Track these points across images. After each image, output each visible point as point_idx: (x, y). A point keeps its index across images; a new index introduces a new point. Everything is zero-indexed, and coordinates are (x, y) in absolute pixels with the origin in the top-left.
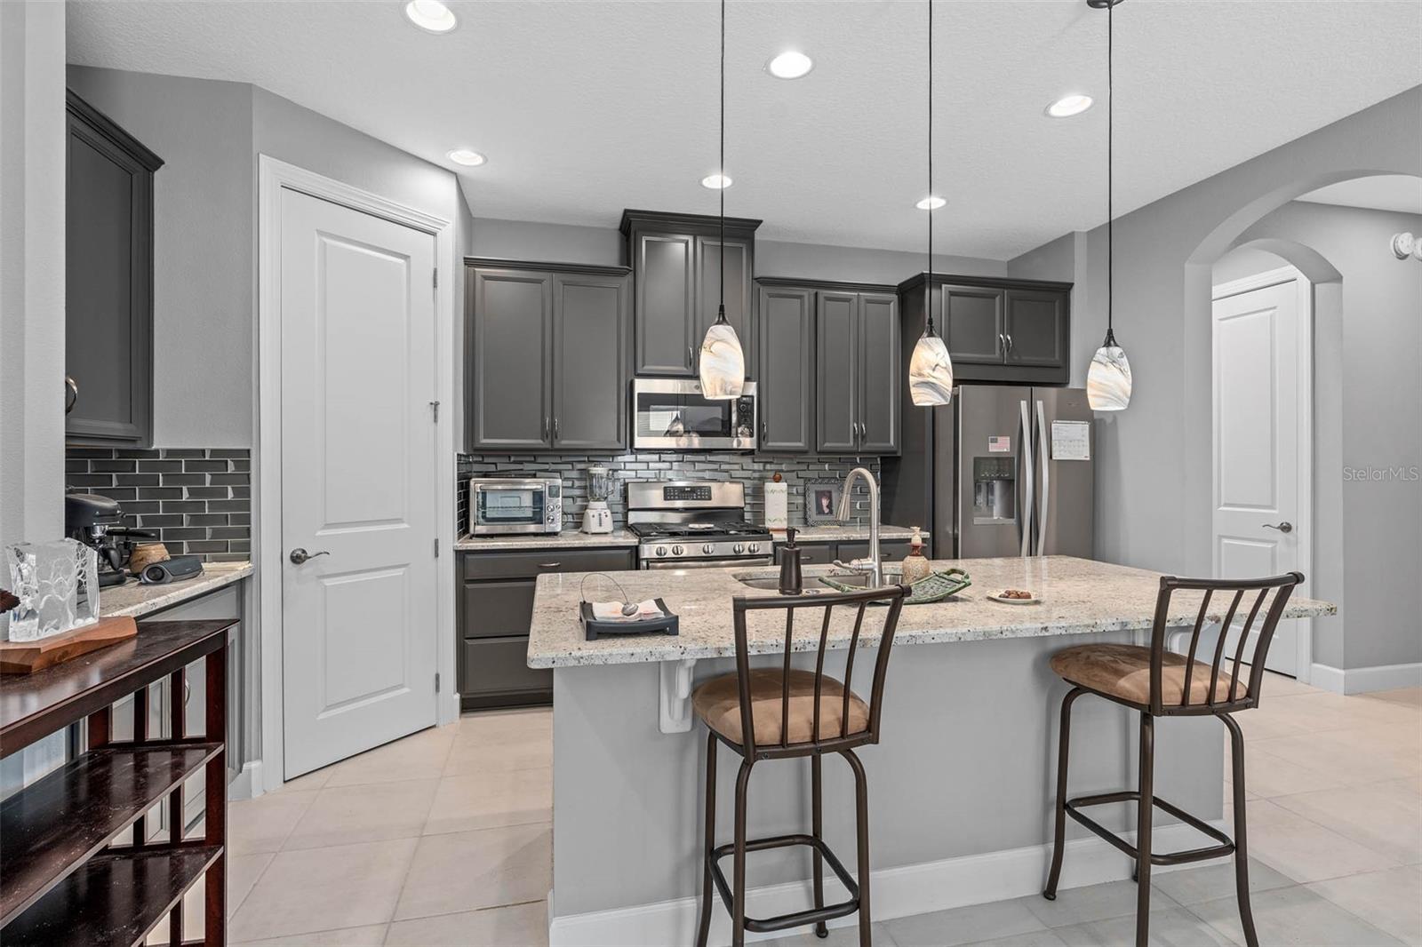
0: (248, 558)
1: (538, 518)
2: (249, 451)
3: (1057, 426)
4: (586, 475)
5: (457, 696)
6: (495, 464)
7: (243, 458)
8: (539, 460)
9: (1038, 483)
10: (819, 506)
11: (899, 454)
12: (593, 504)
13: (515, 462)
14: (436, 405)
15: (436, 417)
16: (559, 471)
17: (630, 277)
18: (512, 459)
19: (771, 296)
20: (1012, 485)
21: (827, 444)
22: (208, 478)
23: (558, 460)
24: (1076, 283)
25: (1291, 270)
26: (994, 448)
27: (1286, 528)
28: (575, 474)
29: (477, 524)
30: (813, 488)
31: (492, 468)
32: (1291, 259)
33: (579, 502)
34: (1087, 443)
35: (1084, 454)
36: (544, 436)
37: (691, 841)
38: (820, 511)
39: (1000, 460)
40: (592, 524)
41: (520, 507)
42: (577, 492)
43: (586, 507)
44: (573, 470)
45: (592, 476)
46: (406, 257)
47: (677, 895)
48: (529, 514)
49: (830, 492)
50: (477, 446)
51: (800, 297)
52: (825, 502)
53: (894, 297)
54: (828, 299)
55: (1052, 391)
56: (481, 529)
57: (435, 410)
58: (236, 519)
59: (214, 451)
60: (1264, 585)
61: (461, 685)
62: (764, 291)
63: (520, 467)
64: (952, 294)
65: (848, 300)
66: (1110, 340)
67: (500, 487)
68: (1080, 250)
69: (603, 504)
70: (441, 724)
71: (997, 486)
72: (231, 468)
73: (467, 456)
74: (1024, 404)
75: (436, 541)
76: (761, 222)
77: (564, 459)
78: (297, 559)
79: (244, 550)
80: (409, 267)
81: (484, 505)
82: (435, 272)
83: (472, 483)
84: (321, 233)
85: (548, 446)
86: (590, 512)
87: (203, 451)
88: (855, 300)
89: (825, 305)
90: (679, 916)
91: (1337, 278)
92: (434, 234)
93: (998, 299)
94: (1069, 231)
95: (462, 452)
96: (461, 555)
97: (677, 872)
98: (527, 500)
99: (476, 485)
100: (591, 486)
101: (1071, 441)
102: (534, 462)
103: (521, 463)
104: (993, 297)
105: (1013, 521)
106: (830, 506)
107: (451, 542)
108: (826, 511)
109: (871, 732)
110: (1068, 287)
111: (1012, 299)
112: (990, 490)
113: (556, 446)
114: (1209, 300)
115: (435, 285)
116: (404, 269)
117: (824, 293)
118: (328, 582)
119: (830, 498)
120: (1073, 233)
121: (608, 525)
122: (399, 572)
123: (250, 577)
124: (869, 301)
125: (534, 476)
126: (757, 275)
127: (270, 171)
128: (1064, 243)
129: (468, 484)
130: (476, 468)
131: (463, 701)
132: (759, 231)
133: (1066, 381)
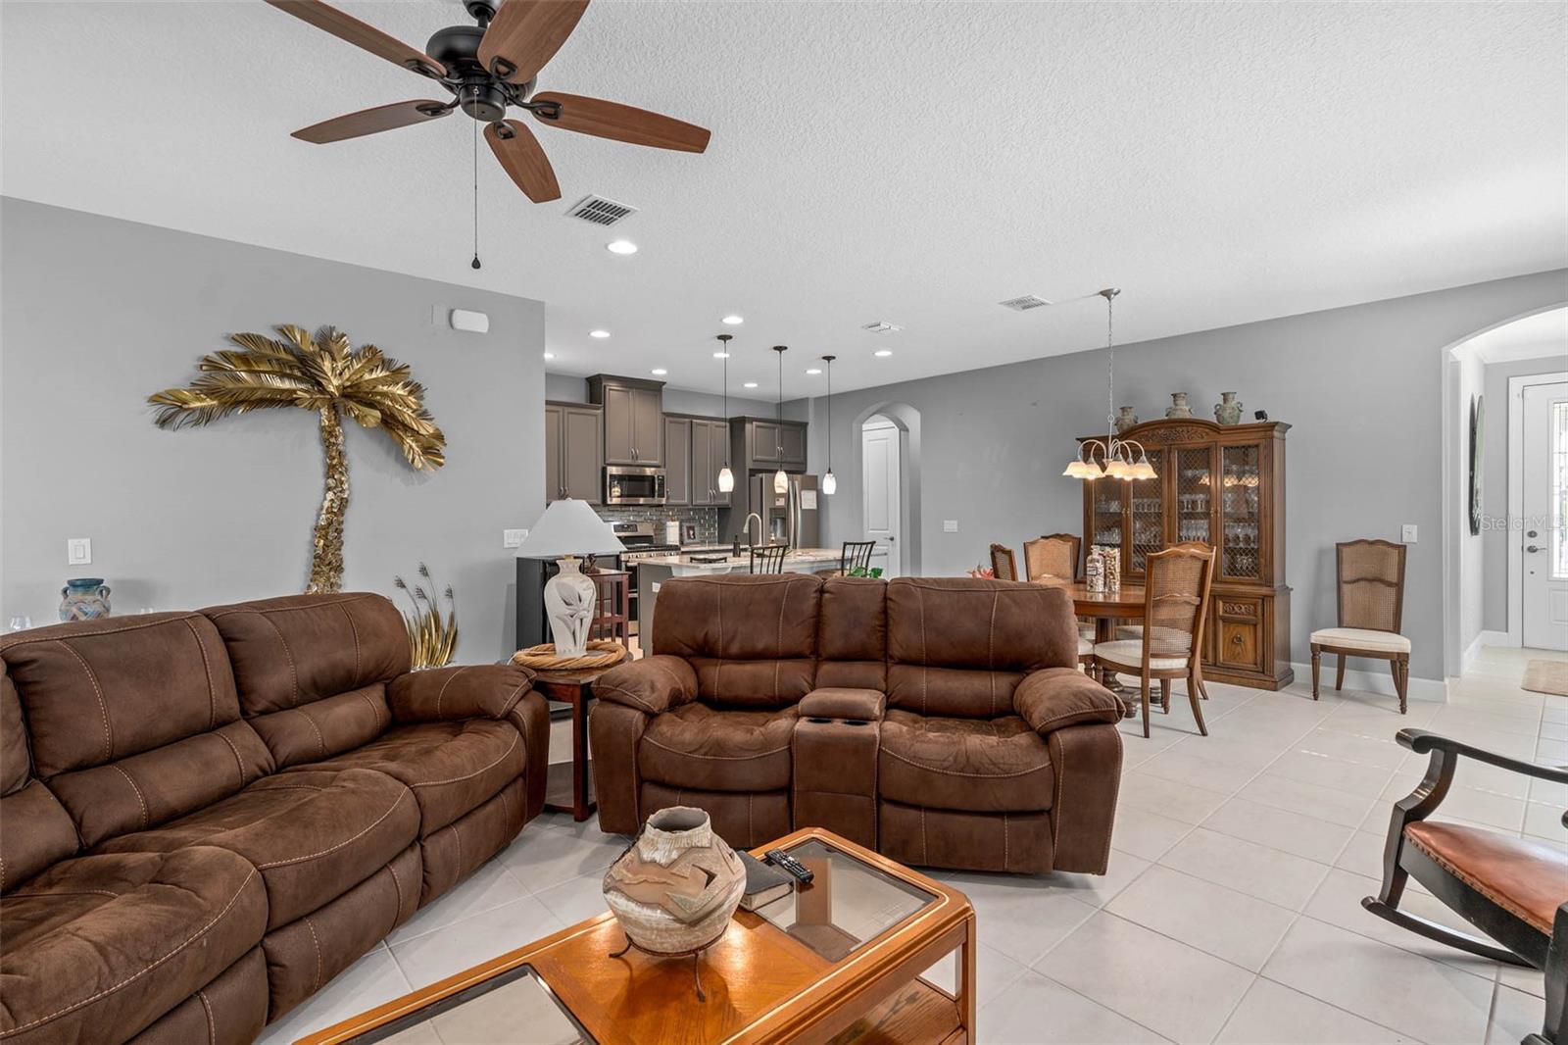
3: (803, 493)
9: (796, 519)
10: (689, 534)
11: (730, 507)
17: (601, 411)
19: (671, 422)
20: (785, 520)
21: (697, 501)
24: (810, 422)
25: (892, 424)
26: (778, 504)
27: (892, 539)
30: (685, 525)
32: (891, 420)
34: (816, 501)
35: (814, 506)
38: (689, 538)
39: (781, 509)
49: (694, 527)
51: (684, 423)
52: (691, 532)
53: (728, 424)
54: (697, 424)
55: (799, 476)
60: (867, 544)
62: (666, 419)
64: (757, 427)
65: (706, 425)
66: (829, 472)
68: (812, 407)
71: (779, 521)
74: (790, 482)
76: (664, 383)
88: (709, 427)
89: (695, 429)
91: (907, 430)
93: (776, 429)
94: (804, 397)
101: (809, 500)
104: (773, 428)
105: (786, 538)
106: (694, 534)
108: (692, 537)
110: (806, 424)
111: (783, 430)
112: (776, 523)
114: (861, 431)
117: (694, 421)
119: (693, 530)
120: (807, 398)
124: (717, 426)
126: (664, 411)
128: (802, 402)
132: (664, 387)
133: (805, 471)
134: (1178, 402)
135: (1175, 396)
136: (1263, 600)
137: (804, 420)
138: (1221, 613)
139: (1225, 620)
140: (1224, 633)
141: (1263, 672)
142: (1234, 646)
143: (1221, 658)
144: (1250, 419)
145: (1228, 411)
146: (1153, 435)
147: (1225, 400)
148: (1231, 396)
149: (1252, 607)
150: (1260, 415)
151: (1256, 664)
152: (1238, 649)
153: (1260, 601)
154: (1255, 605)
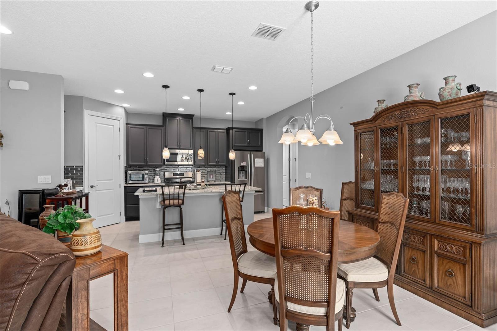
0: (83, 186)
1: (143, 180)
2: (82, 166)
3: (256, 160)
4: (155, 170)
5: (125, 217)
6: (134, 168)
7: (81, 167)
8: (144, 167)
9: (251, 172)
11: (227, 165)
12: (156, 177)
13: (138, 168)
14: (120, 156)
15: (120, 158)
16: (149, 170)
17: (164, 127)
18: (138, 167)
19: (197, 131)
20: (246, 172)
21: (210, 163)
22: (75, 171)
23: (148, 167)
24: (264, 129)
26: (242, 164)
28: (152, 170)
29: (129, 181)
30: (209, 173)
31: (133, 169)
33: (153, 177)
34: (263, 163)
35: (262, 165)
36: (144, 162)
37: (161, 225)
39: (244, 167)
40: (156, 181)
41: (139, 178)
42: (153, 174)
43: (155, 178)
44: (152, 169)
45: (156, 171)
46: (113, 126)
47: (159, 233)
48: (141, 179)
49: (213, 174)
50: (129, 164)
51: (204, 131)
52: (212, 176)
53: (225, 131)
54: (210, 132)
55: (254, 152)
56: (131, 182)
57: (120, 157)
58: (80, 179)
59: (75, 166)
61: (125, 215)
62: (195, 130)
63: (139, 169)
64: (235, 131)
65: (215, 132)
67: (135, 173)
68: (264, 122)
69: (159, 177)
70: (121, 223)
72: (79, 169)
73: (127, 166)
74: (249, 155)
75: (120, 184)
76: (194, 115)
77: (150, 167)
78: (92, 187)
79: (82, 185)
80: (114, 127)
81: (131, 177)
82: (119, 128)
83: (128, 172)
84: (96, 123)
85: (146, 164)
86: (155, 179)
87: (73, 166)
88: (216, 132)
89: (209, 134)
90: (159, 236)
92: (119, 120)
93: (246, 132)
94: (262, 118)
95: (126, 166)
96: (125, 187)
97: (159, 229)
98: (141, 176)
99: (129, 172)
100: (156, 173)
101: (259, 163)
102: (143, 168)
103: (140, 168)
104: (245, 132)
105: (247, 179)
107: (123, 185)
108: (212, 178)
109: (183, 204)
110: (262, 130)
111: (249, 132)
113: (147, 164)
115: (119, 131)
116: (113, 128)
117: (209, 130)
118: (98, 192)
120: (263, 118)
121: (159, 181)
122: (112, 190)
123: (83, 190)
124: (219, 132)
125: (143, 171)
126: (193, 127)
127: (86, 112)
128: (261, 120)
129: (127, 173)
130: (129, 169)
131: (126, 218)
132: (194, 117)
133: (262, 150)
134: (412, 91)
135: (409, 86)
136: (471, 245)
137: (262, 128)
138: (436, 249)
139: (439, 255)
140: (439, 266)
141: (471, 307)
142: (446, 278)
143: (436, 286)
144: (464, 93)
145: (447, 91)
146: (392, 116)
147: (446, 83)
148: (451, 79)
149: (462, 248)
150: (470, 88)
151: (465, 297)
152: (450, 281)
153: (469, 246)
154: (464, 248)
